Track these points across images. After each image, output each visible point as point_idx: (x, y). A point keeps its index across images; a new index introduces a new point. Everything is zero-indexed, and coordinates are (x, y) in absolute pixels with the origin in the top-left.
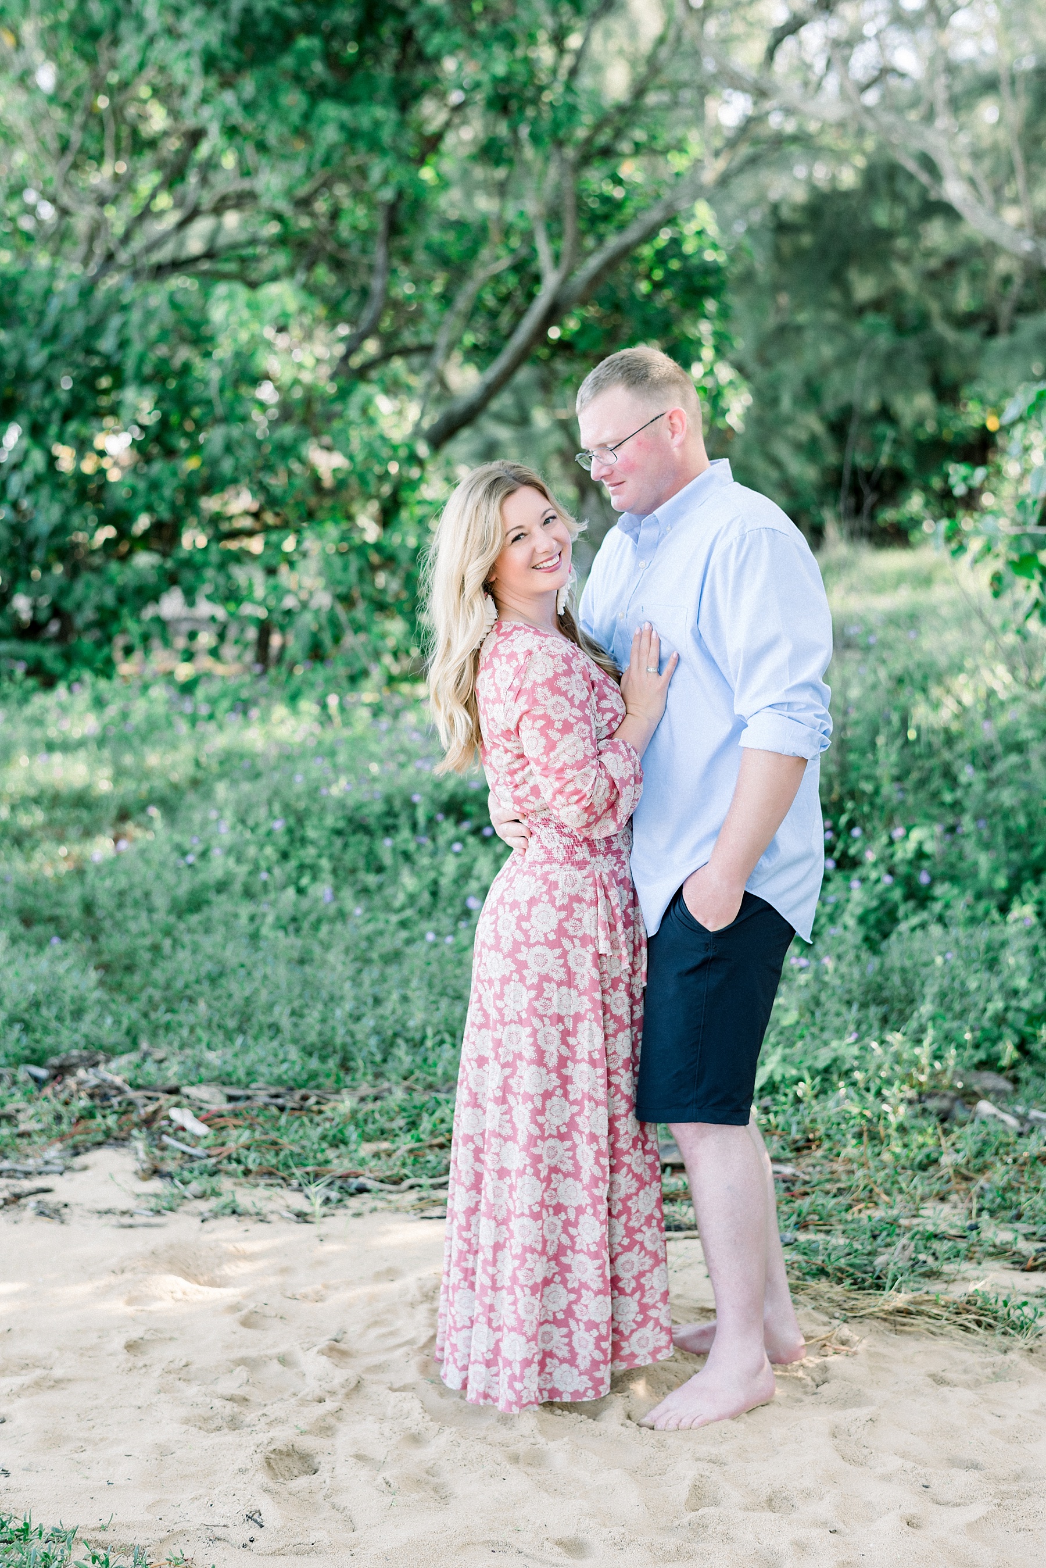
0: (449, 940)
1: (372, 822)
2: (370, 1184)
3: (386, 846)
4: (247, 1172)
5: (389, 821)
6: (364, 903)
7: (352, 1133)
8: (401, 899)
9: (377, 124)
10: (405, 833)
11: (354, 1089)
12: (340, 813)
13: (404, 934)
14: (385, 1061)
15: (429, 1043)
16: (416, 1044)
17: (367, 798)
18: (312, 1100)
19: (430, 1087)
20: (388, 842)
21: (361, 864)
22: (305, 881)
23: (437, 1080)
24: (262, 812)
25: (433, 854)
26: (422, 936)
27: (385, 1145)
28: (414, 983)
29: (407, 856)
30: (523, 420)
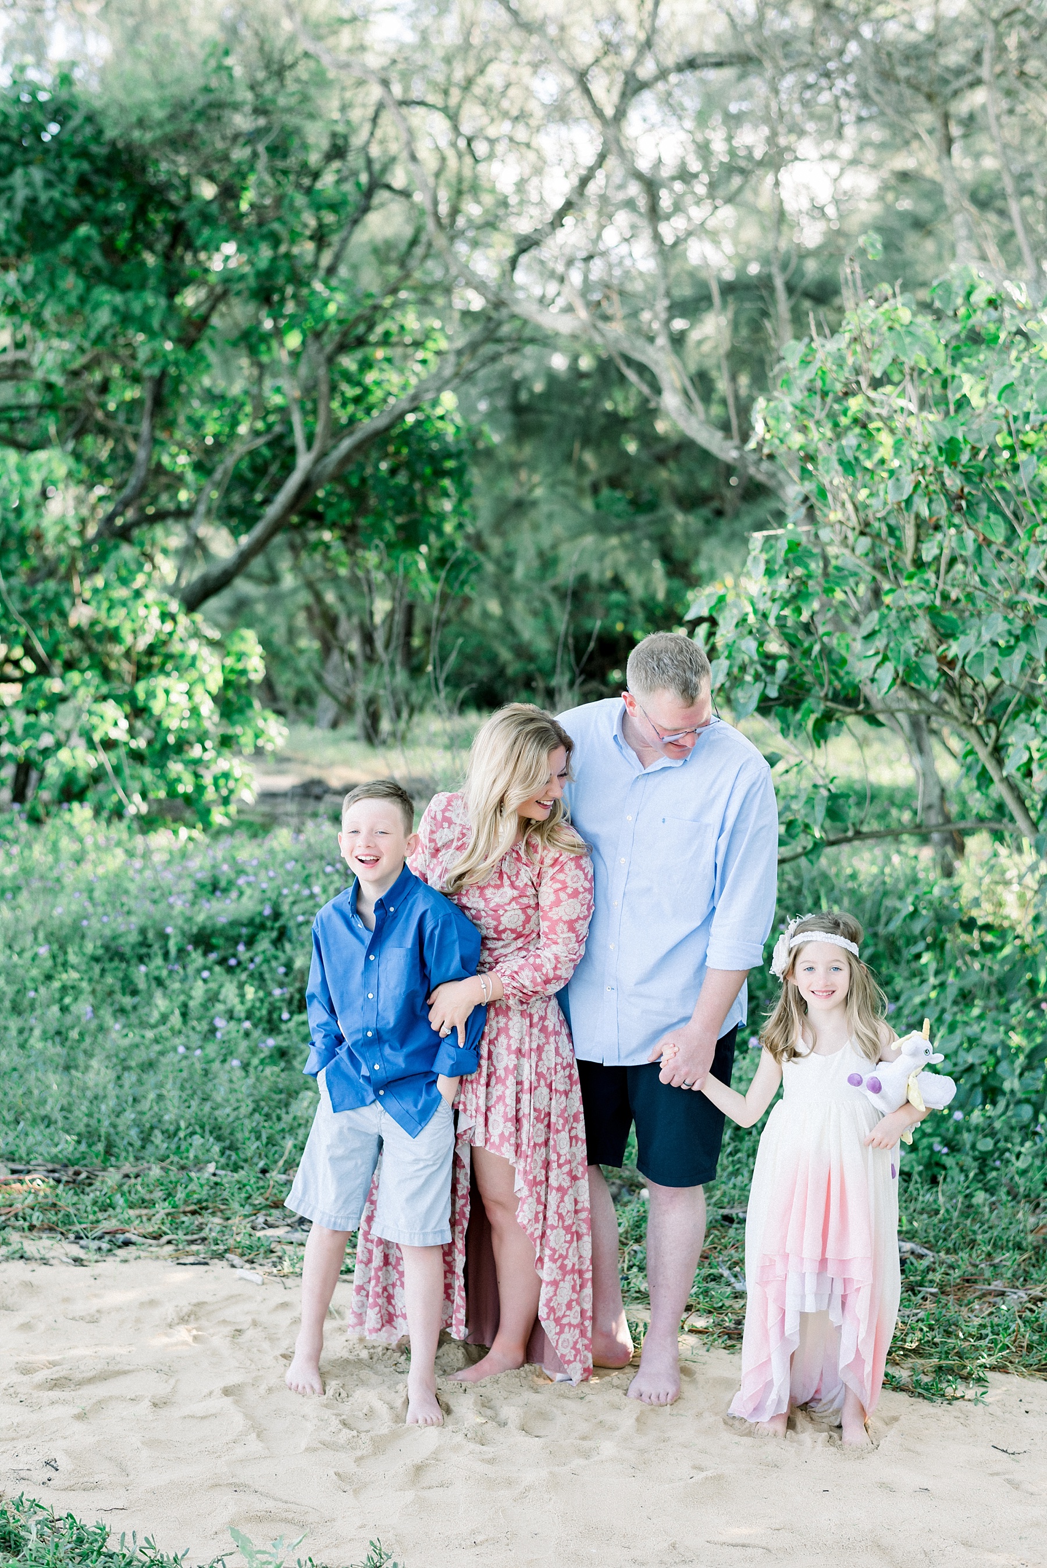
0: (198, 1052)
1: (127, 950)
2: (134, 1238)
3: (140, 973)
4: (32, 1228)
5: (144, 951)
6: (123, 1020)
7: (119, 1200)
8: (155, 1016)
9: (147, 310)
10: (159, 961)
11: (118, 1168)
12: (99, 943)
13: (157, 1048)
14: (143, 1147)
15: (182, 1134)
16: (170, 1135)
17: (123, 928)
18: (83, 1175)
19: (183, 1168)
20: (143, 968)
21: (117, 987)
22: (67, 1000)
23: (189, 1164)
24: (29, 939)
25: (183, 980)
26: (175, 1049)
27: (144, 1212)
28: (169, 1086)
29: (159, 982)
30: (273, 578)
